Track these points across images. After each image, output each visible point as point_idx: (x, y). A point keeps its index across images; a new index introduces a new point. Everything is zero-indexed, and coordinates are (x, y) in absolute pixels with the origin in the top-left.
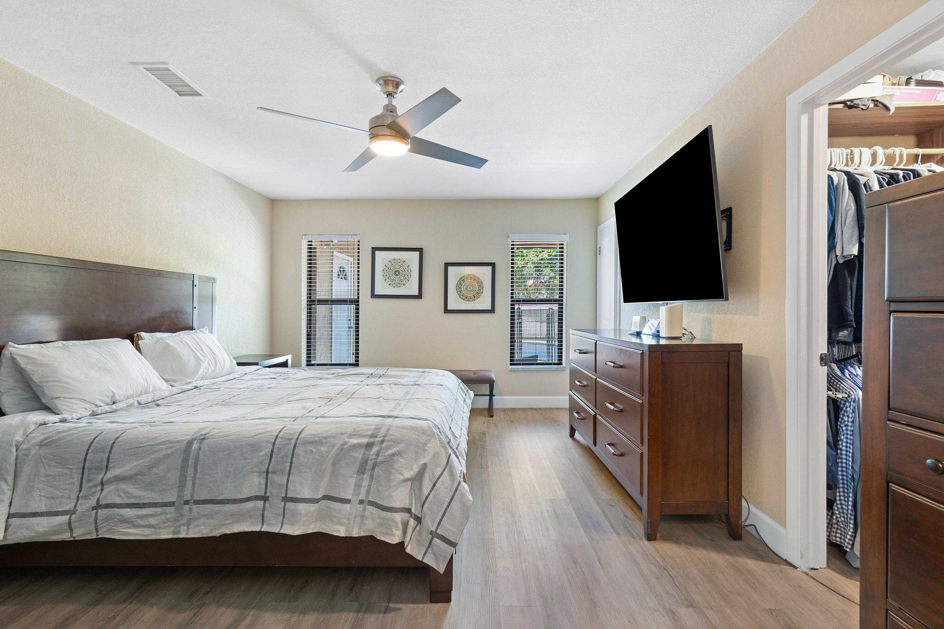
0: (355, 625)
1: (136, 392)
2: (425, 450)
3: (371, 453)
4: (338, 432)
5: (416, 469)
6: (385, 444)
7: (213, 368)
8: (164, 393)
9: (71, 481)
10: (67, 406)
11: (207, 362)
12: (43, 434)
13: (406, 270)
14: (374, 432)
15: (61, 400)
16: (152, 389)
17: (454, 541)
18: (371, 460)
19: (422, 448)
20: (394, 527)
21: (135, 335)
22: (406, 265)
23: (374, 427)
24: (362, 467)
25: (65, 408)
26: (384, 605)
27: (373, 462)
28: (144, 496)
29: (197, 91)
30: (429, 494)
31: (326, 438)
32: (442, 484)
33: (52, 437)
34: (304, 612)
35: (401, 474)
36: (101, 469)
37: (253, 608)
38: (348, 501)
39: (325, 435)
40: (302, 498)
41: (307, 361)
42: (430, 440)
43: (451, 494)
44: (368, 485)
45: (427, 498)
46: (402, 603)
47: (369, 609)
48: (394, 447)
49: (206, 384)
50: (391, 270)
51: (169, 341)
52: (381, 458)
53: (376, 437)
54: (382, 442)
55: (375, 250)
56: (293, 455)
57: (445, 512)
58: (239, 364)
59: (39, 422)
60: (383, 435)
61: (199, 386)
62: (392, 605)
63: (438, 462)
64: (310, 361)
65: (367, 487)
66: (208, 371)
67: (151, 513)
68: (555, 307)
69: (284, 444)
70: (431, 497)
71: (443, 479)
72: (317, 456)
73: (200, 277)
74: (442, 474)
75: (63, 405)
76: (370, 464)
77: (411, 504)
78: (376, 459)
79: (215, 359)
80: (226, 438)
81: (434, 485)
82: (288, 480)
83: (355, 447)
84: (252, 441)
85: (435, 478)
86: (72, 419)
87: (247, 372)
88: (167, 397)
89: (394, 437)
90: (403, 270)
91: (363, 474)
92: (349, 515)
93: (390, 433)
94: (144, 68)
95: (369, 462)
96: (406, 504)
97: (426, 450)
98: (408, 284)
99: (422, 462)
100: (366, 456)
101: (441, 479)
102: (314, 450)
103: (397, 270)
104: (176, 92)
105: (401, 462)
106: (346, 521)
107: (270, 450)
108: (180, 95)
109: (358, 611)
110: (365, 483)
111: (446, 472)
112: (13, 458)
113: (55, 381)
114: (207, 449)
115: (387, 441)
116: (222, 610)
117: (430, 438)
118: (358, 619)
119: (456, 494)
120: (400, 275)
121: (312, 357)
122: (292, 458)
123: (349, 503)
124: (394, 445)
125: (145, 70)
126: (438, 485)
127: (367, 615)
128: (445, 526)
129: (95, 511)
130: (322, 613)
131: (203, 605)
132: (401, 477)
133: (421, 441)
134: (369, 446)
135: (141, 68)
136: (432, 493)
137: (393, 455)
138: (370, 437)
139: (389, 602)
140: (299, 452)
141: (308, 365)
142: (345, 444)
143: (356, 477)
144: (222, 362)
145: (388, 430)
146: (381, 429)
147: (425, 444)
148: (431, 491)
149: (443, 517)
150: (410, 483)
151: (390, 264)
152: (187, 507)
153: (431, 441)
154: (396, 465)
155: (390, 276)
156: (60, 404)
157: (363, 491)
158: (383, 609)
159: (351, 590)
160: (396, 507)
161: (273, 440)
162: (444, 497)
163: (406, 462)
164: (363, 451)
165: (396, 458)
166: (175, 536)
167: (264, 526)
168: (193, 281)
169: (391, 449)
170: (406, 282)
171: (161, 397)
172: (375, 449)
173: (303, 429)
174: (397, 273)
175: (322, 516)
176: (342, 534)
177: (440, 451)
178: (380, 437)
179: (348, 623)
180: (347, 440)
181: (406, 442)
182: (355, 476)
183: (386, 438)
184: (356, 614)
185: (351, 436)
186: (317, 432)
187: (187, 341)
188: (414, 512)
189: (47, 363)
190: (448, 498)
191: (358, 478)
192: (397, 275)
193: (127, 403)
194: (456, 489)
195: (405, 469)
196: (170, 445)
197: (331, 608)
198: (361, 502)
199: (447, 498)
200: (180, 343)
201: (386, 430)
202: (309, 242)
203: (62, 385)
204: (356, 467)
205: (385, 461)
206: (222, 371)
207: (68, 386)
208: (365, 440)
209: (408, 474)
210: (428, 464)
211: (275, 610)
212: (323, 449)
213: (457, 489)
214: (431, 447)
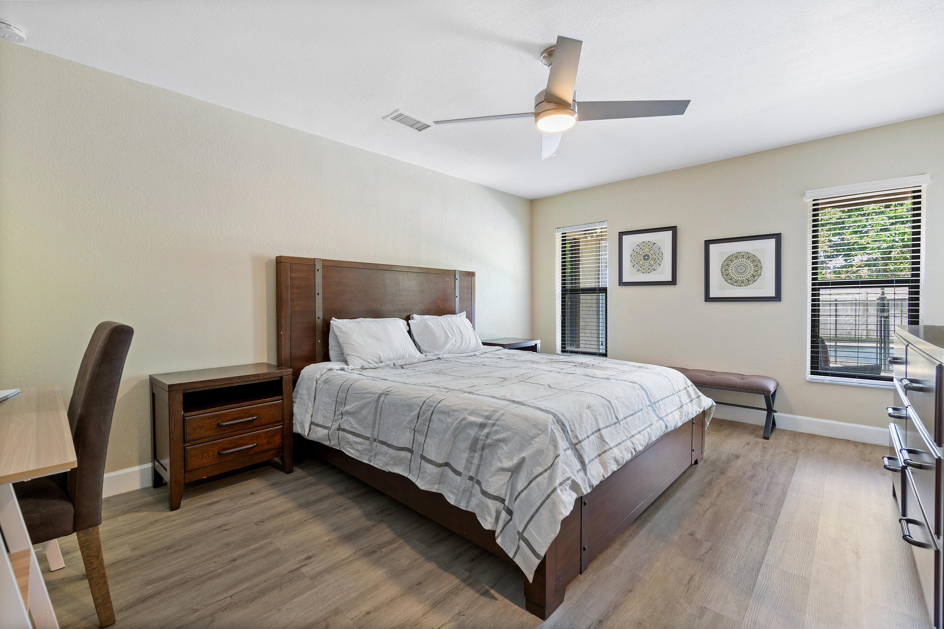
0: (453, 590)
1: (396, 357)
2: (530, 444)
3: (482, 434)
4: (464, 408)
5: (516, 460)
6: (495, 428)
7: (459, 345)
8: (414, 360)
9: (331, 409)
10: (353, 361)
11: (454, 340)
12: (327, 376)
13: (656, 253)
14: (490, 414)
15: (351, 357)
16: (408, 356)
17: (538, 553)
18: (481, 440)
19: (528, 440)
20: (486, 512)
21: (411, 316)
22: (656, 247)
23: (493, 409)
24: (473, 444)
25: (351, 362)
26: (487, 587)
27: (482, 442)
28: (358, 428)
29: (426, 124)
30: (522, 491)
31: (454, 411)
32: (537, 485)
33: (329, 378)
34: (429, 559)
35: (501, 462)
36: (342, 404)
37: (403, 539)
38: (458, 473)
39: (454, 408)
40: (429, 459)
41: (562, 348)
42: (539, 435)
43: (543, 499)
44: (478, 464)
45: (519, 494)
46: (502, 594)
47: (472, 585)
48: (502, 433)
49: (448, 356)
50: (639, 255)
51: (428, 322)
52: (489, 441)
53: (490, 419)
54: (494, 425)
55: (622, 234)
56: (430, 420)
57: (532, 517)
58: (484, 344)
59: (329, 368)
60: (496, 418)
61: (441, 358)
62: (493, 592)
63: (540, 460)
64: (565, 348)
65: (477, 466)
66: (454, 347)
67: (359, 441)
68: (903, 292)
69: (426, 410)
70: (523, 495)
71: (540, 479)
72: (444, 425)
73: (461, 272)
74: (541, 474)
75: (351, 360)
76: (480, 445)
77: (506, 495)
78: (485, 440)
79: (462, 339)
80: (398, 396)
81: (529, 484)
82: (425, 441)
83: (472, 424)
84: (410, 402)
85: (532, 476)
86: (348, 369)
87: (487, 351)
88: (415, 363)
89: (504, 423)
90: (654, 254)
91: (474, 452)
92: (459, 486)
93: (503, 418)
94: (391, 119)
95: (479, 441)
96: (502, 494)
97: (532, 444)
98: (659, 269)
99: (523, 455)
100: (478, 436)
101: (538, 479)
102: (444, 420)
103: (646, 254)
104: (416, 129)
105: (504, 449)
106: (456, 491)
107: (417, 412)
108: (419, 131)
109: (464, 581)
110: (476, 461)
111: (546, 475)
112: (314, 388)
113: (350, 344)
114: (387, 402)
115: (499, 425)
116: (388, 530)
117: (539, 432)
118: (459, 587)
119: (548, 501)
120: (650, 259)
121: (566, 344)
122: (430, 422)
123: (460, 476)
124: (503, 431)
125: (392, 120)
126: (533, 484)
127: (468, 588)
128: (531, 532)
129: (338, 431)
130: (439, 567)
131: (381, 521)
132: (499, 465)
133: (529, 433)
134: (482, 426)
135: (389, 119)
136: (525, 491)
137: (499, 441)
138: (485, 418)
139: (492, 588)
140: (434, 419)
141: (563, 351)
142: (464, 419)
143: (469, 454)
144: (468, 341)
145: (503, 415)
146: (497, 412)
147: (533, 438)
148: (525, 489)
149: (530, 520)
150: (509, 474)
151: (639, 248)
152: (375, 443)
153: (541, 436)
154: (500, 452)
155: (639, 261)
156: (349, 359)
157: (474, 468)
158: (484, 590)
159: (473, 560)
160: (490, 493)
161: (421, 405)
162: (535, 500)
163: (508, 451)
164: (477, 430)
165: (501, 444)
166: (369, 463)
167: (410, 474)
168: (455, 275)
169: (499, 434)
170: (656, 266)
171: (411, 362)
172: (486, 430)
173: (443, 400)
174: (646, 257)
175: (441, 480)
176: (452, 503)
177: (548, 449)
178: (493, 420)
179: (450, 586)
180: (467, 416)
181: (513, 430)
182: (468, 451)
183: (498, 423)
184: (460, 582)
185: (472, 413)
186: (450, 404)
187: (442, 323)
188: (507, 505)
189: (347, 331)
190: (539, 502)
191: (470, 455)
192: (647, 260)
193: (385, 364)
194: (548, 495)
195: (505, 458)
196: (371, 395)
197: (446, 567)
198: (471, 478)
199: (537, 502)
200: (436, 323)
201: (501, 414)
202: (562, 234)
203: (352, 346)
204: (468, 443)
205: (492, 445)
206: (467, 348)
207: (354, 347)
208: (480, 420)
209: (507, 464)
210: (527, 460)
211: (414, 548)
212: (449, 420)
213: (550, 496)
214: (537, 442)
